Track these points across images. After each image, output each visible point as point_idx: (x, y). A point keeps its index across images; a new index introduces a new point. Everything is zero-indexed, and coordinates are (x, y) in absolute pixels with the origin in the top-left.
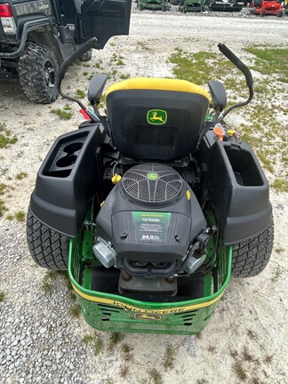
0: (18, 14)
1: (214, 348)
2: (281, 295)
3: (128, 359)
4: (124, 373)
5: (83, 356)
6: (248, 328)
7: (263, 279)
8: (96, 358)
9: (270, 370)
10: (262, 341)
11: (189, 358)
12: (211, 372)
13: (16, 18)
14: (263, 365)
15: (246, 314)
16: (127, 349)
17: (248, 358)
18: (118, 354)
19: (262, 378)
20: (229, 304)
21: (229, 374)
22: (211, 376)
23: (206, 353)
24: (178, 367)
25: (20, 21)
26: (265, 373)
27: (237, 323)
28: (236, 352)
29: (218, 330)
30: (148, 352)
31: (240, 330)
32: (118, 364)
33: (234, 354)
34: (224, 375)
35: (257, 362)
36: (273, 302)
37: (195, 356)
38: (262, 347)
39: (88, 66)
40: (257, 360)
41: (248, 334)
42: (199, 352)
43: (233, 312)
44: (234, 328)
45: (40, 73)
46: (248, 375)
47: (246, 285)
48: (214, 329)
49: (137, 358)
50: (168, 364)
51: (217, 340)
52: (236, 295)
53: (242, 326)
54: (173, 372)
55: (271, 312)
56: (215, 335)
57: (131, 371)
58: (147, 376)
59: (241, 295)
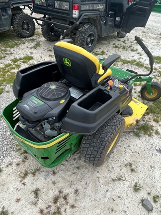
0: (82, 9)
1: (56, 183)
2: (110, 189)
3: (23, 161)
4: (18, 165)
5: (12, 149)
6: (78, 188)
7: (108, 176)
8: (15, 153)
9: (69, 211)
10: (79, 198)
11: (43, 179)
12: (45, 190)
13: (80, 11)
14: (68, 207)
15: (83, 183)
16: (26, 158)
17: (65, 198)
18: (22, 157)
19: (62, 210)
20: (80, 173)
21: (51, 196)
22: (44, 191)
23: (51, 182)
24: (36, 178)
25: (82, 12)
26: (65, 210)
27: (75, 183)
28: (62, 192)
29: (64, 179)
30: (31, 165)
31: (73, 186)
32: (19, 160)
33: (60, 192)
34: (49, 195)
35: (67, 203)
36: (103, 189)
37: (45, 179)
38: (76, 200)
39: (119, 41)
40: (68, 202)
41: (75, 191)
42: (48, 180)
43: (78, 177)
44: (71, 184)
45: (84, 38)
46: (58, 204)
47: (96, 172)
48: (63, 177)
49: (26, 164)
50: (34, 174)
51: (60, 181)
52: (86, 172)
53: (76, 186)
54: (33, 178)
55: (96, 192)
56: (61, 179)
57: (20, 166)
58: (23, 171)
59: (89, 174)
